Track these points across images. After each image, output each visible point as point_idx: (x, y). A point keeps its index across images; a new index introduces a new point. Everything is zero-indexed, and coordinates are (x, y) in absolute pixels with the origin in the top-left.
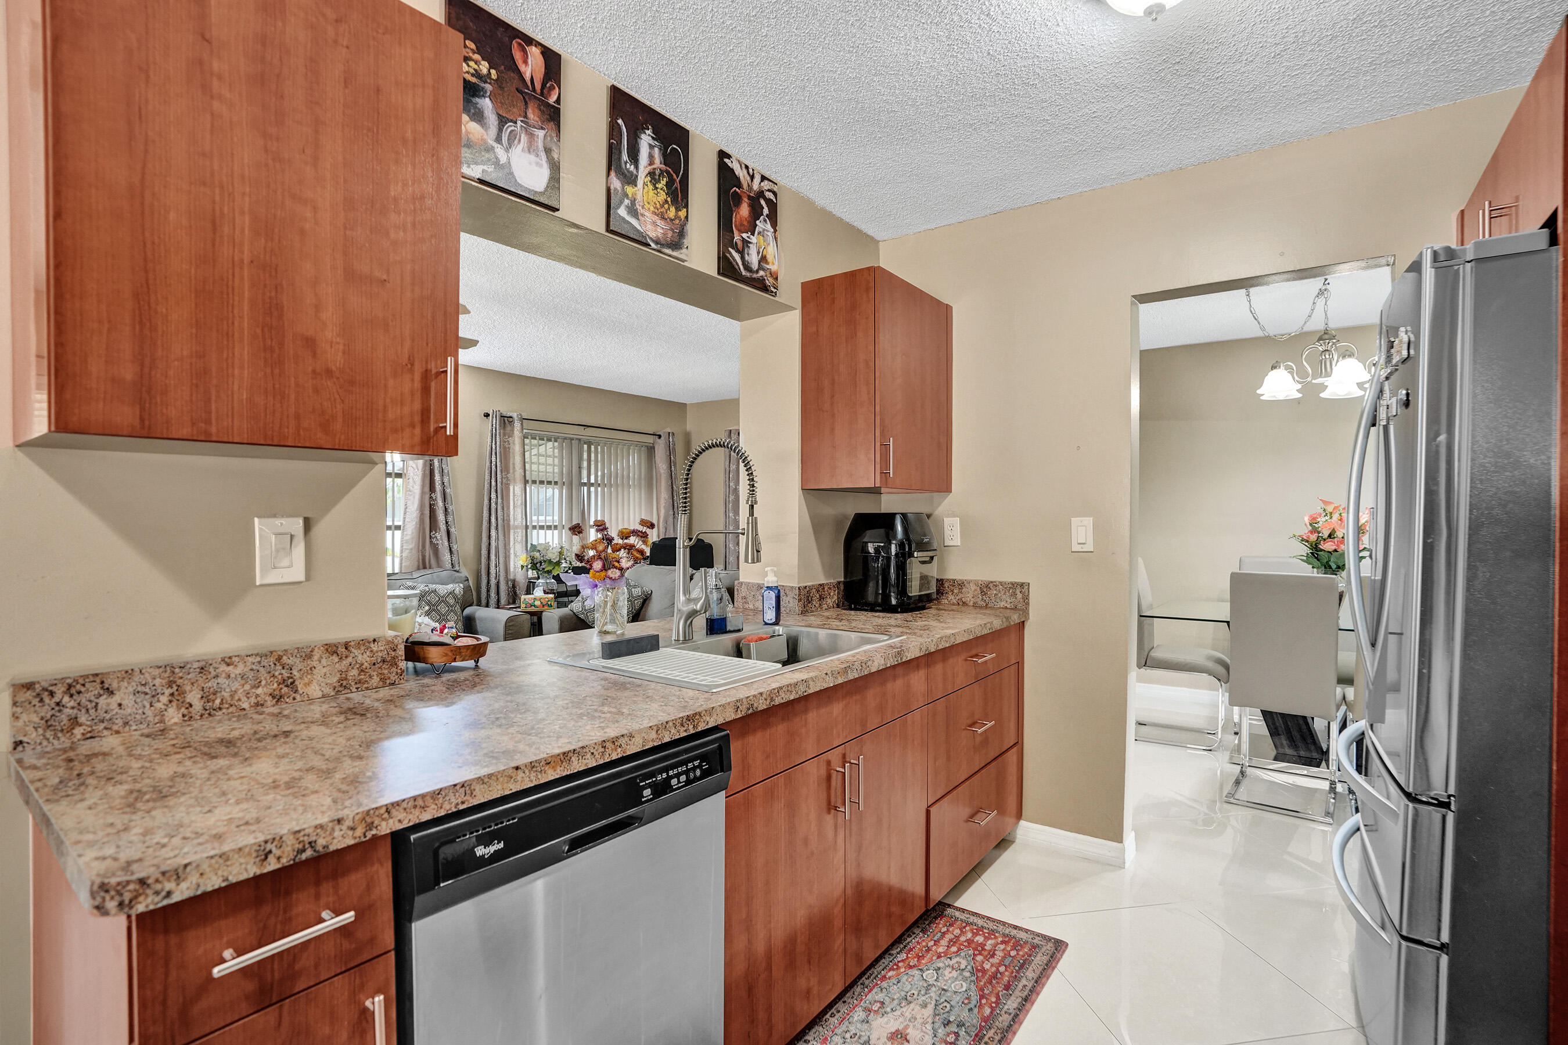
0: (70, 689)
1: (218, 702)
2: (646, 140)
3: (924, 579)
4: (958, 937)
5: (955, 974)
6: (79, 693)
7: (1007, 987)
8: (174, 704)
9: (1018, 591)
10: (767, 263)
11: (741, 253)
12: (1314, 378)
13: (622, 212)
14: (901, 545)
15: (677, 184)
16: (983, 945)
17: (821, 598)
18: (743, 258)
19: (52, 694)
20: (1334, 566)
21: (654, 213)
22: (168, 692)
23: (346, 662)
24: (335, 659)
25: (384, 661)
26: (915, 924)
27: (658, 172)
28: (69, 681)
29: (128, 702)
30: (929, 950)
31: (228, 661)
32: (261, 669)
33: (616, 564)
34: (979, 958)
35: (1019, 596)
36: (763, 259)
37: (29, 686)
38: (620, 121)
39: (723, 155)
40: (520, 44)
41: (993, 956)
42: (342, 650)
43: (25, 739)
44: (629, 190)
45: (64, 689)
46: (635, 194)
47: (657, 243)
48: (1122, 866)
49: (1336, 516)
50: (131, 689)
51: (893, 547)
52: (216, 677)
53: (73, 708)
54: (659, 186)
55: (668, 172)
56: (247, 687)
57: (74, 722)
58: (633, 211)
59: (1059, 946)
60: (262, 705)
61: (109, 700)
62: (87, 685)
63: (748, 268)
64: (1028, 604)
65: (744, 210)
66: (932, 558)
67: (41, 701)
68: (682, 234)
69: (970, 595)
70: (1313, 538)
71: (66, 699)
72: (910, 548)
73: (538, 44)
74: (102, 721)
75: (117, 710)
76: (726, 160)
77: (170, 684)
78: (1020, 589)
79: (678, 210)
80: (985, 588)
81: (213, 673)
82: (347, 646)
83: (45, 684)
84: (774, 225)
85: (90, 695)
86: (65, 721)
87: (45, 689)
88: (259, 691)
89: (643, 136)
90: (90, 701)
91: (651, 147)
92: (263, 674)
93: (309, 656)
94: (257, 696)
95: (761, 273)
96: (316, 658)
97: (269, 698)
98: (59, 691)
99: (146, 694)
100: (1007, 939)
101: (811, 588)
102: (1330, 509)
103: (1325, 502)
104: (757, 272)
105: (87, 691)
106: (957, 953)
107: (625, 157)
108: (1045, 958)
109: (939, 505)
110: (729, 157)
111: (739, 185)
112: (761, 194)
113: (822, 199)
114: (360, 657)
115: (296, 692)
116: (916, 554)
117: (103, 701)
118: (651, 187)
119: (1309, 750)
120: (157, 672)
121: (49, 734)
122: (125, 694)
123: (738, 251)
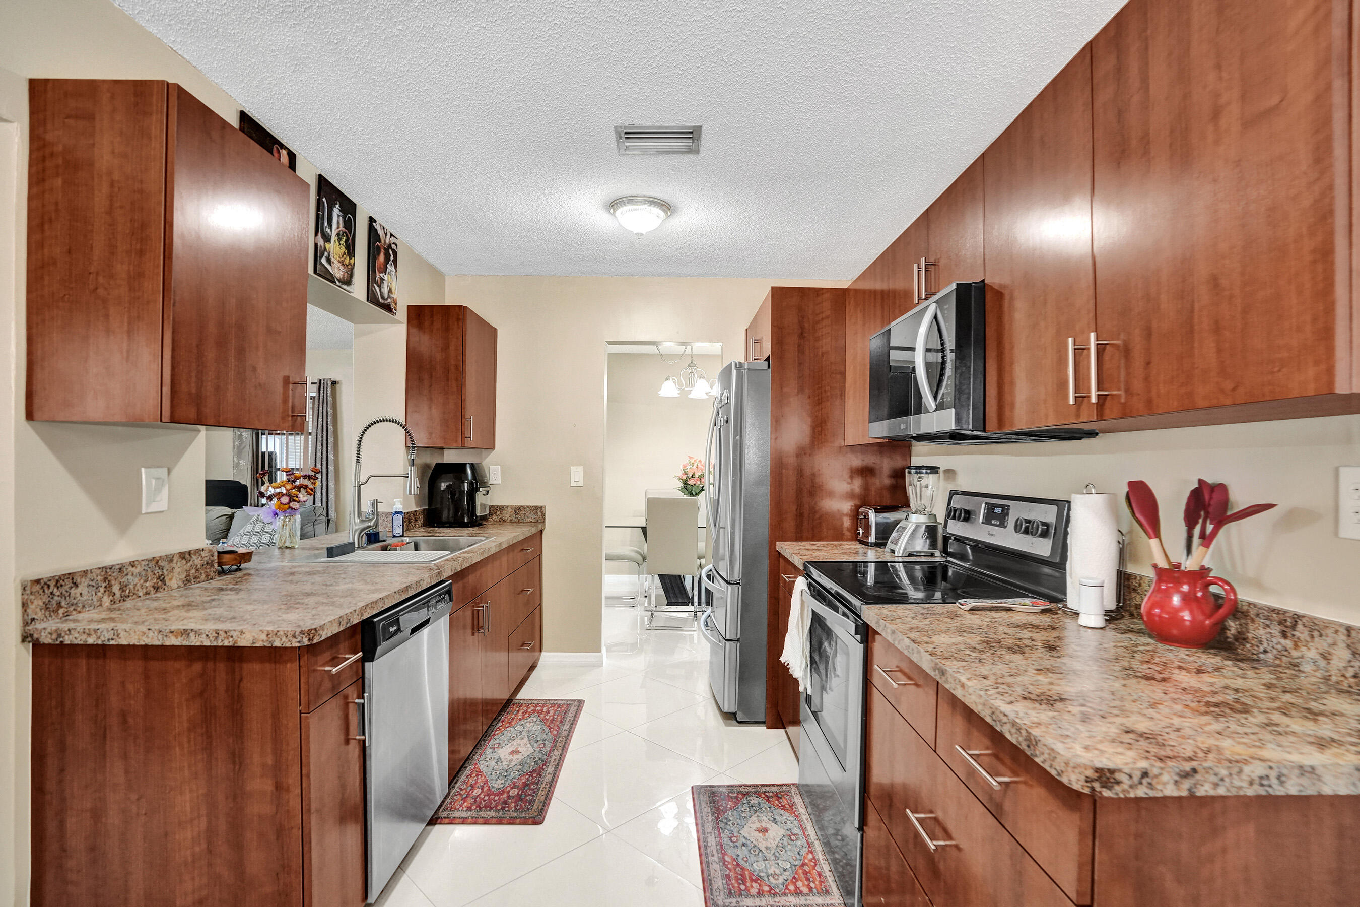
0: (58, 584)
1: (128, 591)
2: (336, 211)
3: (483, 506)
4: (527, 711)
5: (532, 724)
6: (62, 586)
7: (561, 722)
8: (107, 593)
9: (539, 511)
10: (392, 293)
11: (379, 286)
12: (686, 387)
13: (324, 261)
14: (471, 484)
15: (350, 241)
16: (542, 711)
17: (416, 520)
18: (380, 290)
19: (49, 586)
20: (694, 493)
21: (339, 261)
22: (104, 585)
23: (189, 564)
24: (184, 562)
25: (207, 563)
26: (501, 711)
27: (341, 233)
28: (57, 578)
29: (85, 592)
30: (513, 719)
31: (132, 564)
32: (149, 570)
33: (296, 499)
34: (542, 715)
35: (540, 514)
36: (390, 291)
37: (38, 581)
38: (324, 199)
39: (372, 220)
40: (277, 148)
41: (549, 713)
42: (187, 556)
43: (36, 617)
44: (327, 245)
45: (54, 583)
46: (330, 248)
47: (339, 281)
48: (601, 665)
49: (695, 465)
50: (86, 584)
51: (466, 485)
52: (127, 575)
53: (59, 596)
54: (341, 242)
55: (346, 233)
56: (142, 581)
57: (59, 605)
58: (329, 260)
59: (580, 703)
60: (149, 594)
61: (76, 591)
62: (66, 581)
63: (383, 297)
64: (544, 519)
65: (382, 258)
66: (488, 492)
67: (44, 591)
68: (351, 275)
69: (508, 516)
70: (684, 477)
71: (55, 590)
72: (477, 485)
73: (286, 148)
74: (72, 605)
75: (79, 598)
76: (374, 224)
77: (105, 579)
78: (541, 509)
79: (350, 259)
80: (518, 510)
81: (126, 573)
82: (190, 553)
83: (46, 580)
84: (396, 268)
85: (67, 588)
86: (55, 605)
87: (45, 584)
88: (147, 584)
89: (335, 209)
90: (67, 591)
91: (339, 216)
92: (150, 573)
93: (171, 561)
94: (147, 587)
95: (389, 300)
96: (175, 562)
97: (152, 589)
98: (52, 584)
99: (93, 586)
100: (553, 705)
101: (410, 513)
102: (692, 461)
103: (690, 458)
104: (387, 300)
105: (66, 585)
106: (530, 716)
107: (326, 224)
108: (576, 708)
109: (486, 458)
110: (375, 221)
111: (380, 242)
112: (390, 246)
113: (419, 249)
114: (196, 561)
115: (165, 584)
116: (481, 489)
117: (73, 591)
118: (338, 244)
119: (683, 598)
120: (99, 571)
121: (47, 613)
122: (83, 588)
123: (378, 286)
